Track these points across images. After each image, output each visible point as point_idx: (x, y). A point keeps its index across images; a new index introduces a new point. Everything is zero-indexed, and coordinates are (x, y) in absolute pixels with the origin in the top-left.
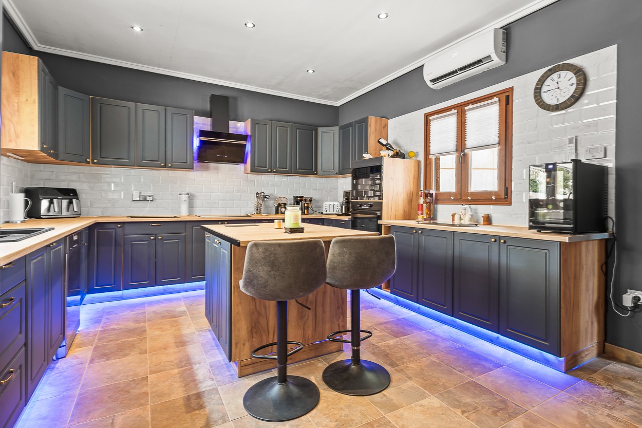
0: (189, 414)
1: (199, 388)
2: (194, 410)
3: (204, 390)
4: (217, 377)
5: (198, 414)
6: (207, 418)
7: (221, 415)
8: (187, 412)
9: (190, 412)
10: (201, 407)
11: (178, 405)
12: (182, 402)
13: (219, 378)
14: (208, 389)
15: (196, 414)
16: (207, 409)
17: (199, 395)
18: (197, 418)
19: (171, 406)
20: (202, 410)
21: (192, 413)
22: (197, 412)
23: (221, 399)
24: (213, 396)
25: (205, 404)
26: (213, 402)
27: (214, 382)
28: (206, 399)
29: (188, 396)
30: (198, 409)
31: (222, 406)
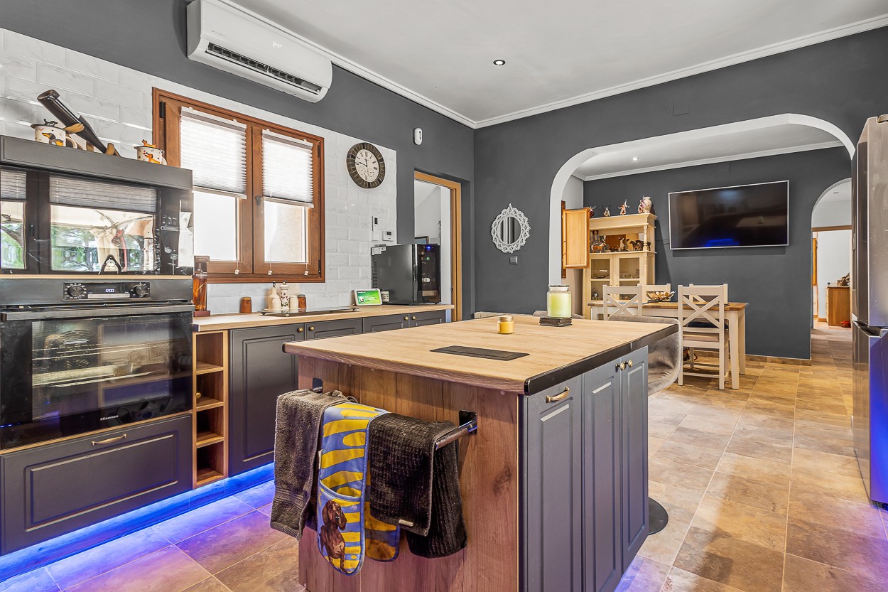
0: (731, 557)
1: (696, 582)
2: (721, 558)
3: (693, 575)
4: (659, 581)
5: (719, 551)
6: (712, 541)
7: (695, 536)
8: (731, 561)
9: (728, 559)
10: (711, 556)
11: (739, 578)
12: (732, 578)
13: (657, 577)
14: (685, 572)
15: (721, 552)
16: (706, 549)
17: (704, 572)
18: (723, 549)
19: (749, 581)
20: (712, 552)
21: (726, 557)
22: (719, 554)
23: (681, 549)
24: (688, 559)
25: (704, 556)
26: (693, 552)
27: (670, 577)
28: (699, 561)
29: (718, 580)
30: (717, 556)
31: (687, 542)
